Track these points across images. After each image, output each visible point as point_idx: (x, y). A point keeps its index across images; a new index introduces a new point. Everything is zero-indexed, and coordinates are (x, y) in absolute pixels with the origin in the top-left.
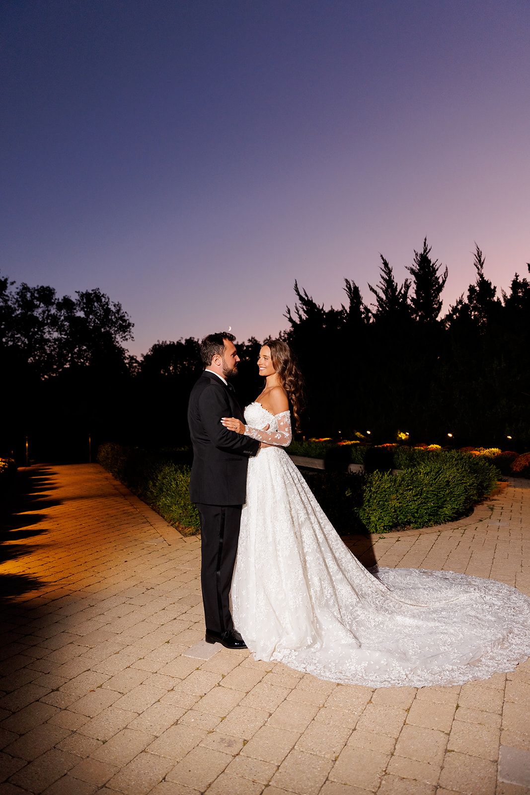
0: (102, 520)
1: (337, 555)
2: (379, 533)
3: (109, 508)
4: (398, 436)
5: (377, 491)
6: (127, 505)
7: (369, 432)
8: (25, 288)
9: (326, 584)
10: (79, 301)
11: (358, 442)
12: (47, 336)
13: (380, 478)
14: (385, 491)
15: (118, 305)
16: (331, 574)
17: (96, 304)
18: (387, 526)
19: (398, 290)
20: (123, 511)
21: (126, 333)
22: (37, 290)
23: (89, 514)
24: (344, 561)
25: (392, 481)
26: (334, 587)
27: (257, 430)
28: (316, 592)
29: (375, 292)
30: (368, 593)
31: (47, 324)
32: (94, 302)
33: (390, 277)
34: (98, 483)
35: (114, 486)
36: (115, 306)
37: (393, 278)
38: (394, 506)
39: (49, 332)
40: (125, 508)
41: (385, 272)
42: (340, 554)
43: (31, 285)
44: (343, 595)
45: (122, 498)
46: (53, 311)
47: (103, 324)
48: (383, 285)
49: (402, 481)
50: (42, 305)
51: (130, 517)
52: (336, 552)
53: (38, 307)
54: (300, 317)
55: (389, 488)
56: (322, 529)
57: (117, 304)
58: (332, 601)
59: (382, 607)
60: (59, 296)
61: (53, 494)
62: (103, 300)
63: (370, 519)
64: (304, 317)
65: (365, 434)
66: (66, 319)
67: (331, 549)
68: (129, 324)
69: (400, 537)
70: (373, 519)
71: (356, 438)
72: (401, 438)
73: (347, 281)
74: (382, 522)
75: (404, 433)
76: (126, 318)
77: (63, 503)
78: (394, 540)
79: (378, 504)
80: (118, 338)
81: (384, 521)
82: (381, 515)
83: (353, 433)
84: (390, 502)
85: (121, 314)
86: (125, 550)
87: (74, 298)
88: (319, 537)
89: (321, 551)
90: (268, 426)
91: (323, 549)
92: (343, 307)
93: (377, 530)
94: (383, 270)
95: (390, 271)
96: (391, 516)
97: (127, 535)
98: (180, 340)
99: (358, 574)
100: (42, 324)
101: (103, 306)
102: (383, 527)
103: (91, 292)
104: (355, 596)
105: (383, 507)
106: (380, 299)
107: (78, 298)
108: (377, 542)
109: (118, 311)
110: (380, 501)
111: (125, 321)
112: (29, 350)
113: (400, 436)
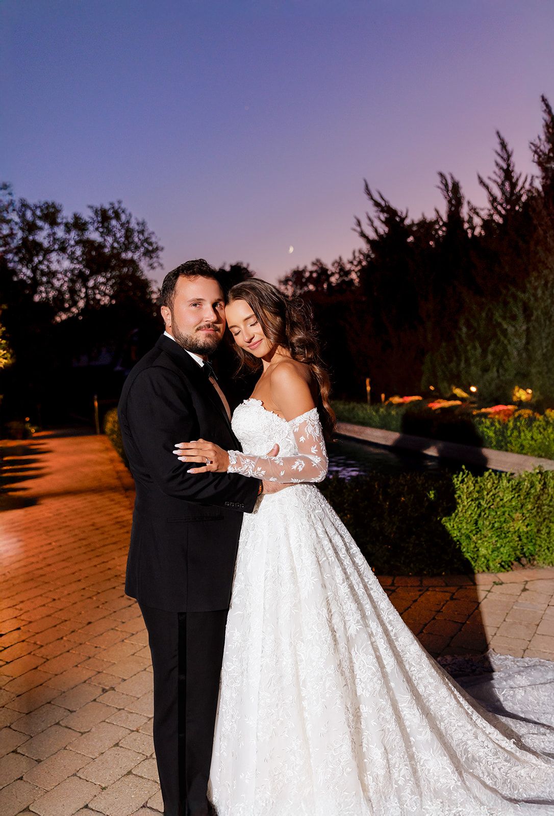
0: (82, 536)
1: (421, 689)
2: (492, 573)
3: (98, 513)
4: (514, 395)
5: (490, 507)
6: (125, 506)
7: (473, 389)
8: (25, 205)
9: (398, 758)
10: (93, 219)
11: (458, 403)
12: (54, 267)
13: (495, 485)
14: (503, 506)
15: (142, 224)
16: (408, 730)
17: (114, 222)
18: (505, 562)
19: (520, 183)
20: (117, 518)
21: (155, 259)
22: (40, 207)
23: (67, 524)
24: (433, 701)
25: (515, 489)
26: (411, 757)
27: (253, 458)
28: (376, 779)
29: (487, 187)
30: (479, 757)
31: (54, 250)
32: (111, 218)
33: (509, 165)
34: (99, 468)
35: (118, 472)
36: (138, 224)
37: (513, 166)
38: (519, 530)
39: (58, 261)
40: (121, 514)
41: (502, 157)
42: (425, 687)
43: (31, 201)
44: (429, 770)
45: (122, 494)
46: (60, 233)
47: (127, 249)
48: (499, 177)
49: (531, 487)
50: (47, 226)
51: (122, 531)
52: (418, 684)
53: (41, 229)
54: (376, 231)
55: (510, 501)
56: (391, 643)
57: (140, 220)
58: (408, 791)
59: (504, 783)
60: (66, 215)
61: (33, 486)
62: (123, 218)
63: (478, 550)
64: (383, 229)
65: (467, 390)
66: (77, 243)
67: (409, 680)
68: (157, 249)
69: (527, 582)
70: (483, 551)
71: (454, 397)
72: (520, 398)
73: (442, 175)
74: (498, 556)
75: (525, 389)
76: (153, 240)
77: (42, 502)
78: (517, 589)
79: (492, 528)
80: (143, 264)
81: (502, 554)
82: (496, 545)
83: (451, 390)
84: (511, 524)
85: (146, 235)
86: (95, 598)
87: (87, 215)
88: (385, 663)
89: (389, 689)
90: (276, 448)
91: (392, 684)
92: (437, 212)
93: (488, 568)
94: (499, 155)
95: (509, 156)
96: (512, 547)
97: (109, 566)
98: (223, 267)
99: (460, 724)
100: (48, 251)
101: (122, 225)
102: (500, 564)
103: (107, 206)
104: (456, 777)
105: (501, 533)
106: (494, 200)
107: (92, 214)
108: (489, 591)
109: (142, 232)
110: (495, 522)
111: (151, 244)
112: (35, 284)
113: (518, 395)
